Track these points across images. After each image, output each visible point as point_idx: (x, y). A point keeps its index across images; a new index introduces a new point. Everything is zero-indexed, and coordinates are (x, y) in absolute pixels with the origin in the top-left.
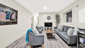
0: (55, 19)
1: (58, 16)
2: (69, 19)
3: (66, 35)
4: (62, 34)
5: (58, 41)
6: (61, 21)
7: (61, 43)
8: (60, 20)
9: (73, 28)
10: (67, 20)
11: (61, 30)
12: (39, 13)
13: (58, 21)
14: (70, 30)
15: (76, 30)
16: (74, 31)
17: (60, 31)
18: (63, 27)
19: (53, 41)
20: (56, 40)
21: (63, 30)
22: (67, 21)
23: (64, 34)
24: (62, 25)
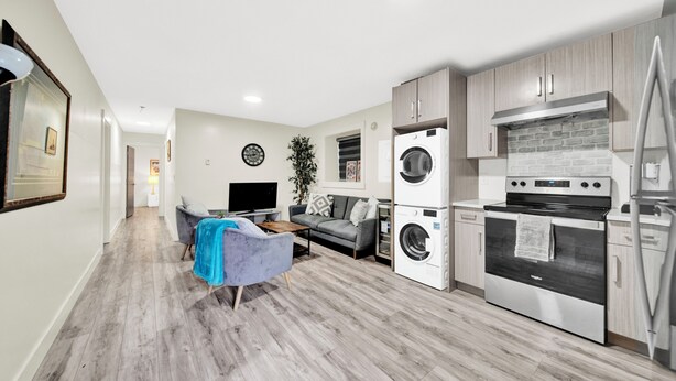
0: (291, 162)
1: (307, 149)
2: (350, 164)
3: (350, 227)
4: (335, 226)
5: (324, 258)
6: (320, 175)
7: (333, 259)
8: (314, 170)
9: (366, 200)
10: (342, 168)
11: (327, 214)
12: (178, 111)
13: (305, 175)
14: (359, 205)
15: (373, 203)
16: (367, 207)
17: (321, 218)
18: (331, 203)
19: (306, 262)
20: (314, 256)
21: (332, 215)
22: (343, 176)
23: (342, 226)
24: (325, 195)
